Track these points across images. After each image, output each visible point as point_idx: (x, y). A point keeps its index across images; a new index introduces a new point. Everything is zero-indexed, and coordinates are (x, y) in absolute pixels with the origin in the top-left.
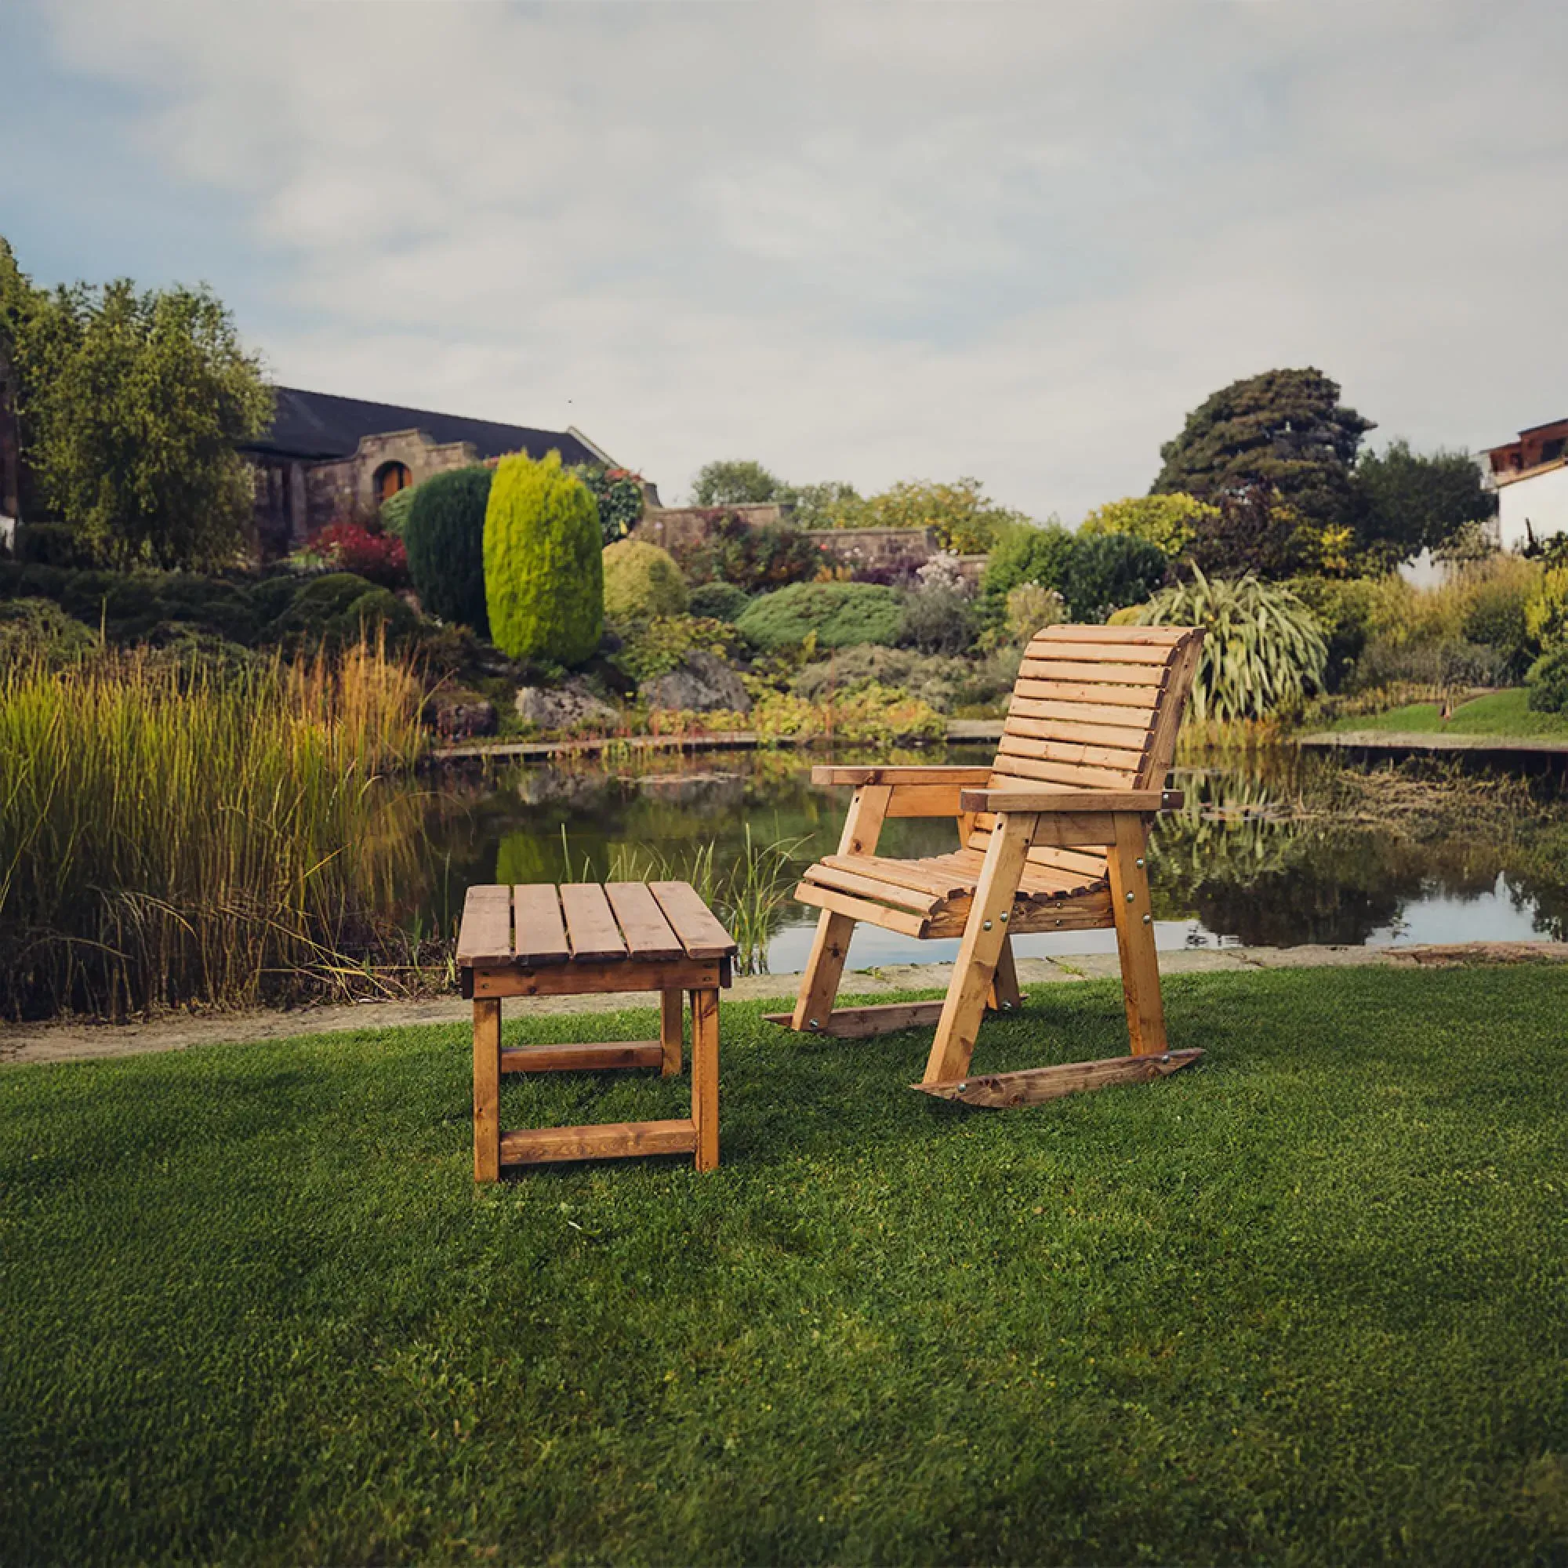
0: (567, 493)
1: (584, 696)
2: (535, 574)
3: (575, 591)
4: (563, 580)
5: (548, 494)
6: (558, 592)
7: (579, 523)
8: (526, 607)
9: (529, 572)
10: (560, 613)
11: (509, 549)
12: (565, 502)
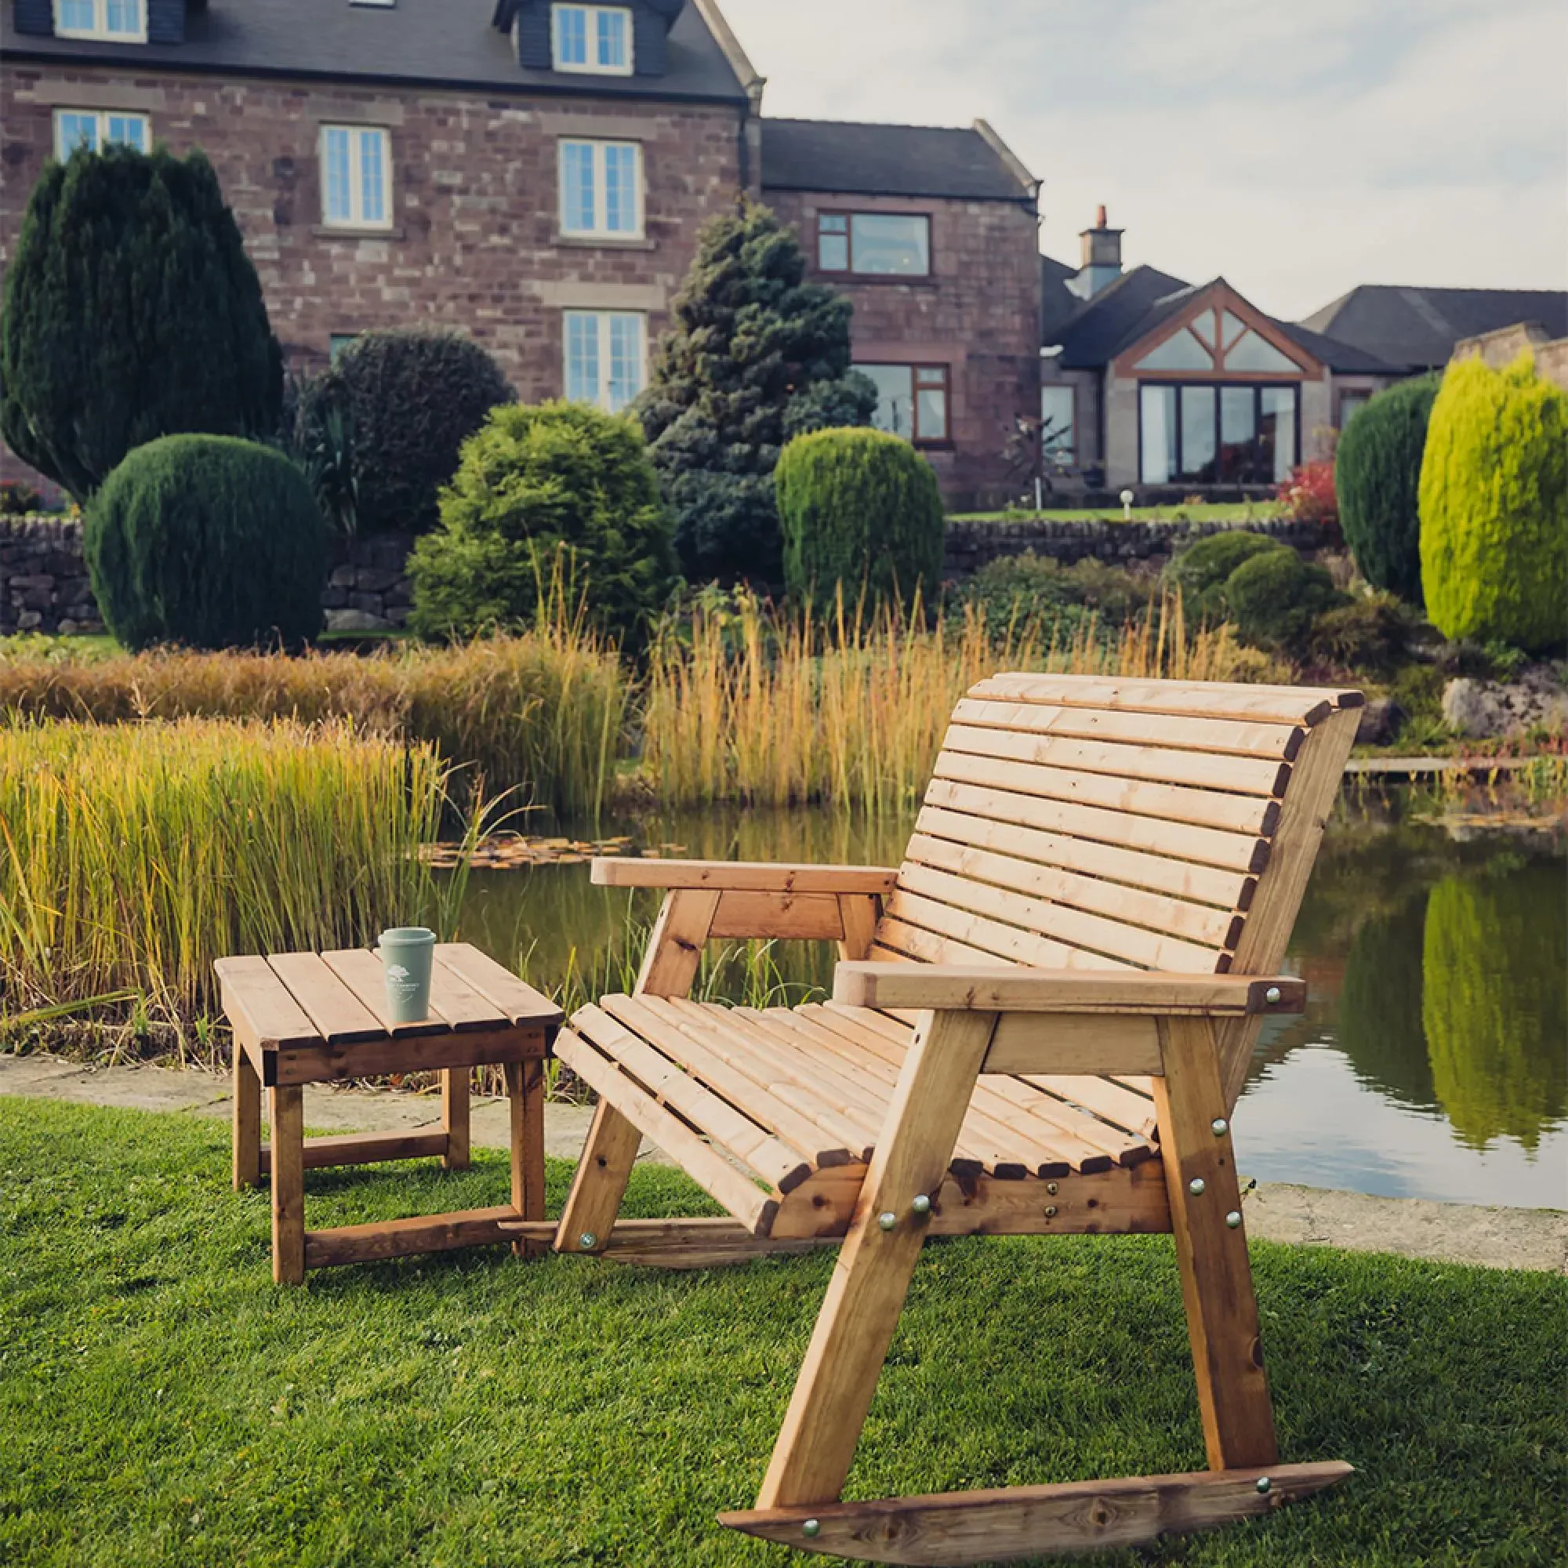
0: (1530, 406)
1: (1551, 692)
2: (1477, 521)
3: (1539, 541)
4: (1519, 528)
5: (1501, 410)
6: (1511, 544)
7: (1546, 447)
8: (1466, 567)
9: (1470, 519)
10: (1514, 574)
11: (1446, 488)
12: (1526, 419)
